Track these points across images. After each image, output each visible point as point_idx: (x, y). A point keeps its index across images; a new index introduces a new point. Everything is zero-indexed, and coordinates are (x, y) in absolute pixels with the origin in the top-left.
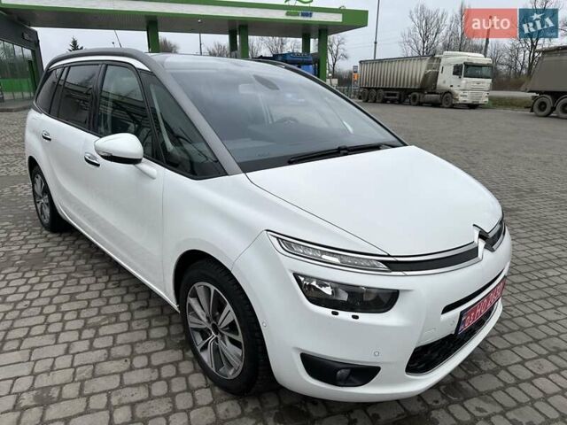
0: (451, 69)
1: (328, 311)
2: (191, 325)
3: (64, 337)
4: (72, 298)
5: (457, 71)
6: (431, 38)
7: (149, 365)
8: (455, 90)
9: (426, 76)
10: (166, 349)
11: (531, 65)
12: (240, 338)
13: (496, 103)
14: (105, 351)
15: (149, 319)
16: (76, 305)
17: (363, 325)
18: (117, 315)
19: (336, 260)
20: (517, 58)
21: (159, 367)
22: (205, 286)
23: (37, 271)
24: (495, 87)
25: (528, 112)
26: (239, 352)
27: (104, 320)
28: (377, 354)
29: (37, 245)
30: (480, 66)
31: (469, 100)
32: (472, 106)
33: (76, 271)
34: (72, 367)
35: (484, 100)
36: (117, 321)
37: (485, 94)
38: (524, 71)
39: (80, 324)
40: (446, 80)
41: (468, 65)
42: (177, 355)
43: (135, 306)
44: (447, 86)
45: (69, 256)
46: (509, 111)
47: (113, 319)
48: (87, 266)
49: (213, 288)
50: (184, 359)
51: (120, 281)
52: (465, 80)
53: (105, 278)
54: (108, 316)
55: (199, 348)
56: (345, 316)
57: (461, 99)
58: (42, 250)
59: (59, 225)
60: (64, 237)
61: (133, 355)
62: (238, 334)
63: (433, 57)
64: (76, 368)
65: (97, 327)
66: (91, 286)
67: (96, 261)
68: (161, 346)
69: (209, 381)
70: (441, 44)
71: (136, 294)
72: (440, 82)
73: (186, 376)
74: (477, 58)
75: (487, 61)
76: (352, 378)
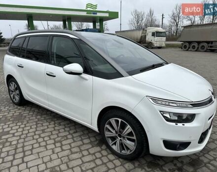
0: (151, 34)
1: (174, 124)
2: (106, 136)
3: (49, 147)
4: (43, 131)
5: (153, 34)
6: (140, 22)
7: (89, 154)
8: (153, 41)
9: (141, 37)
10: (93, 147)
11: (177, 31)
12: (134, 138)
13: (168, 46)
14: (69, 151)
15: (80, 136)
16: (47, 134)
17: (186, 127)
18: (66, 136)
19: (175, 105)
20: (171, 29)
21: (94, 154)
22: (115, 120)
23: (22, 122)
24: (167, 40)
25: (180, 49)
26: (133, 143)
27: (62, 139)
28: (190, 137)
29: (15, 111)
30: (161, 33)
31: (158, 45)
32: (159, 48)
33: (38, 121)
34: (59, 158)
35: (164, 45)
36: (67, 139)
37: (164, 43)
38: (174, 34)
39: (53, 141)
40: (149, 38)
41: (157, 32)
42: (98, 149)
43: (71, 132)
44: (150, 40)
45: (32, 115)
46: (173, 49)
47: (65, 138)
48: (42, 118)
49: (120, 120)
50: (102, 150)
51: (60, 123)
52: (156, 38)
53: (53, 123)
54: (63, 137)
55: (111, 145)
56: (180, 125)
57: (155, 45)
58: (18, 114)
59: (23, 103)
60: (26, 108)
61: (81, 151)
62: (133, 136)
63: (144, 29)
64: (61, 158)
65: (60, 142)
66: (49, 126)
67: (45, 116)
68: (90, 146)
69: (116, 157)
70: (144, 24)
71: (69, 127)
72: (147, 39)
73: (106, 156)
74: (160, 29)
75: (164, 31)
76: (180, 147)
